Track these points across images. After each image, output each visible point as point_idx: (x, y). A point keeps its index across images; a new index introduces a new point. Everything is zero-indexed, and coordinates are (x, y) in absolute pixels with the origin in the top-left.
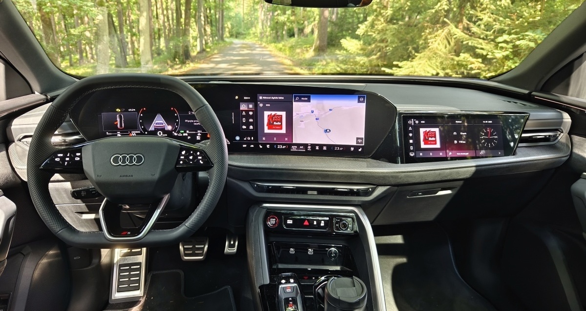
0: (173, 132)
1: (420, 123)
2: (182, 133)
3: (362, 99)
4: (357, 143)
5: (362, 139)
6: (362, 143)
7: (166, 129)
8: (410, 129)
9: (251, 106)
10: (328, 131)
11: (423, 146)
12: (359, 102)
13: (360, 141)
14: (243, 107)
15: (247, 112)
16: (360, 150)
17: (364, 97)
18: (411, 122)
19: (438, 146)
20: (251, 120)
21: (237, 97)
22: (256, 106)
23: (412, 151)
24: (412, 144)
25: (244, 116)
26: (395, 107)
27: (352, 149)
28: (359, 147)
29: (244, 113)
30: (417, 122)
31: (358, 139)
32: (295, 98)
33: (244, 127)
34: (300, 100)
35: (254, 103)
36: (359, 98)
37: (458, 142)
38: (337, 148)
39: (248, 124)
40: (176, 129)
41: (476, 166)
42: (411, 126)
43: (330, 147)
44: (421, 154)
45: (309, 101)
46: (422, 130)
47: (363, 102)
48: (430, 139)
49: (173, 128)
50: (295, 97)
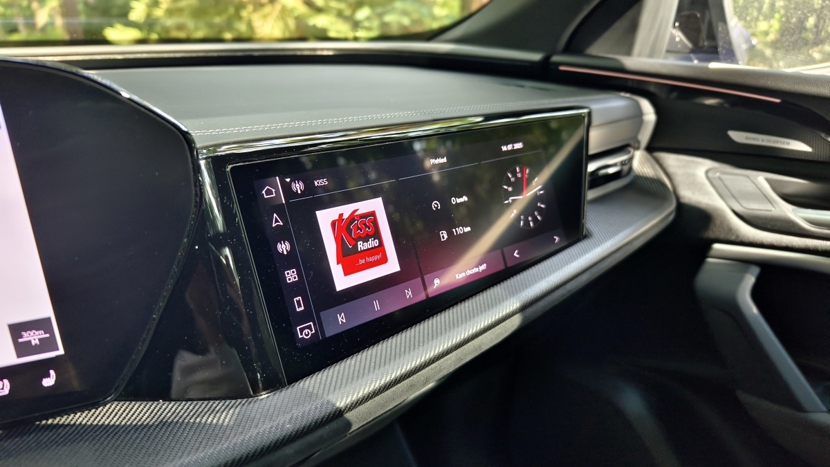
1: (310, 188)
4: (22, 349)
5: (42, 325)
6: (48, 344)
8: (276, 221)
11: (342, 281)
13: (34, 337)
16: (48, 382)
18: (273, 190)
19: (392, 266)
23: (304, 317)
24: (297, 288)
26: (185, 135)
28: (42, 368)
30: (298, 187)
31: (16, 330)
37: (450, 234)
41: (523, 309)
42: (279, 209)
44: (341, 319)
46: (326, 218)
48: (362, 246)
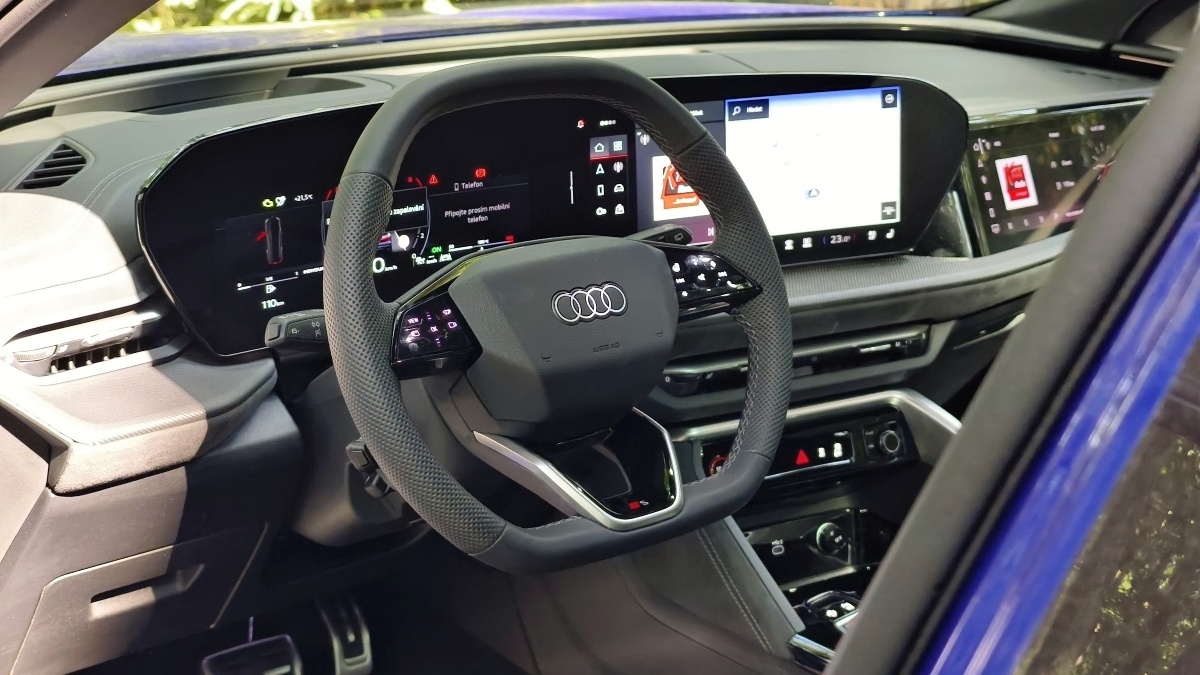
0: (414, 256)
1: (992, 147)
2: (437, 256)
3: (890, 98)
4: (884, 216)
5: (893, 204)
6: (893, 216)
7: (394, 249)
8: (980, 164)
9: (618, 146)
10: (814, 193)
12: (885, 105)
13: (889, 210)
14: (599, 150)
15: (608, 163)
16: (889, 236)
17: (894, 93)
18: (978, 146)
20: (619, 188)
21: (581, 125)
22: (631, 143)
23: (995, 221)
24: (991, 204)
25: (600, 179)
27: (872, 235)
28: (888, 228)
29: (600, 170)
30: (988, 145)
31: (884, 206)
32: (731, 111)
33: (601, 211)
34: (744, 116)
35: (625, 136)
36: (884, 94)
37: (1063, 185)
38: (837, 240)
39: (610, 201)
40: (421, 242)
43: (820, 237)
44: (1010, 226)
45: (765, 114)
47: (894, 105)
49: (412, 242)
50: (732, 106)
